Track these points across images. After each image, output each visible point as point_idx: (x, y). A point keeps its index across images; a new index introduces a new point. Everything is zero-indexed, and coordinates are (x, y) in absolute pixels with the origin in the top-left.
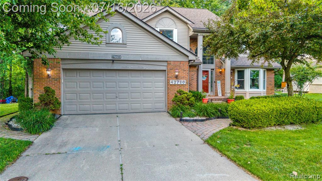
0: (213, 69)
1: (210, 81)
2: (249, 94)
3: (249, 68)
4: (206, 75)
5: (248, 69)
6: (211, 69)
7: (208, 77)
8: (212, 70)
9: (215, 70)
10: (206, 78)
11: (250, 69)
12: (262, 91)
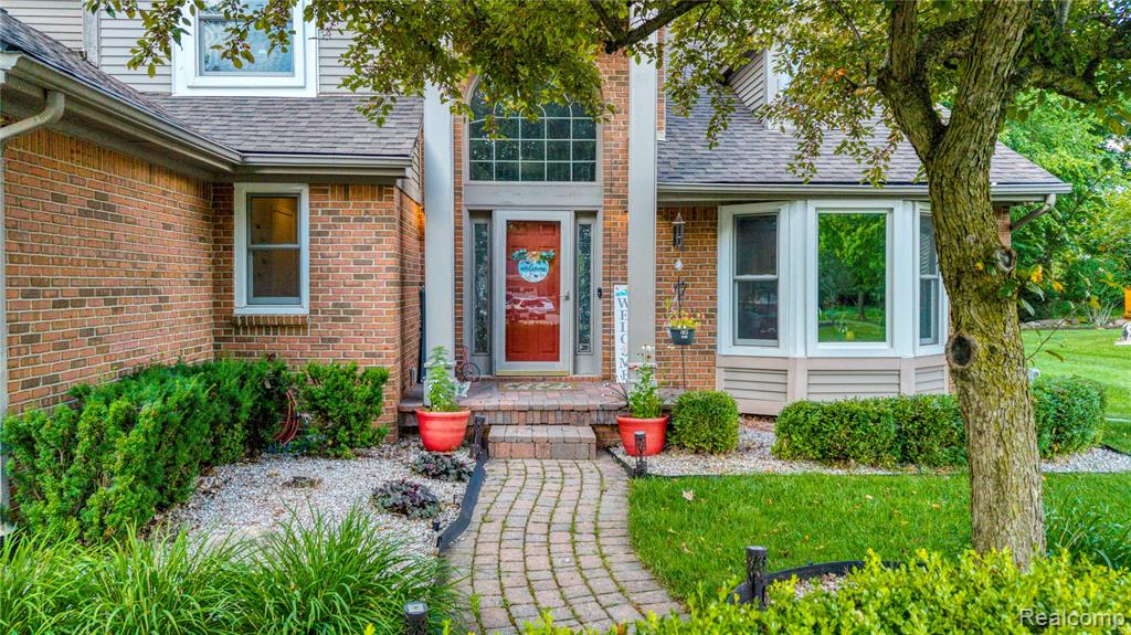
0: (593, 214)
1: (566, 285)
2: (811, 372)
3: (806, 197)
4: (547, 248)
5: (799, 204)
6: (578, 214)
7: (554, 262)
8: (584, 221)
9: (600, 215)
10: (546, 265)
11: (813, 205)
12: (911, 355)
